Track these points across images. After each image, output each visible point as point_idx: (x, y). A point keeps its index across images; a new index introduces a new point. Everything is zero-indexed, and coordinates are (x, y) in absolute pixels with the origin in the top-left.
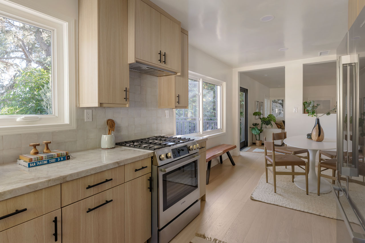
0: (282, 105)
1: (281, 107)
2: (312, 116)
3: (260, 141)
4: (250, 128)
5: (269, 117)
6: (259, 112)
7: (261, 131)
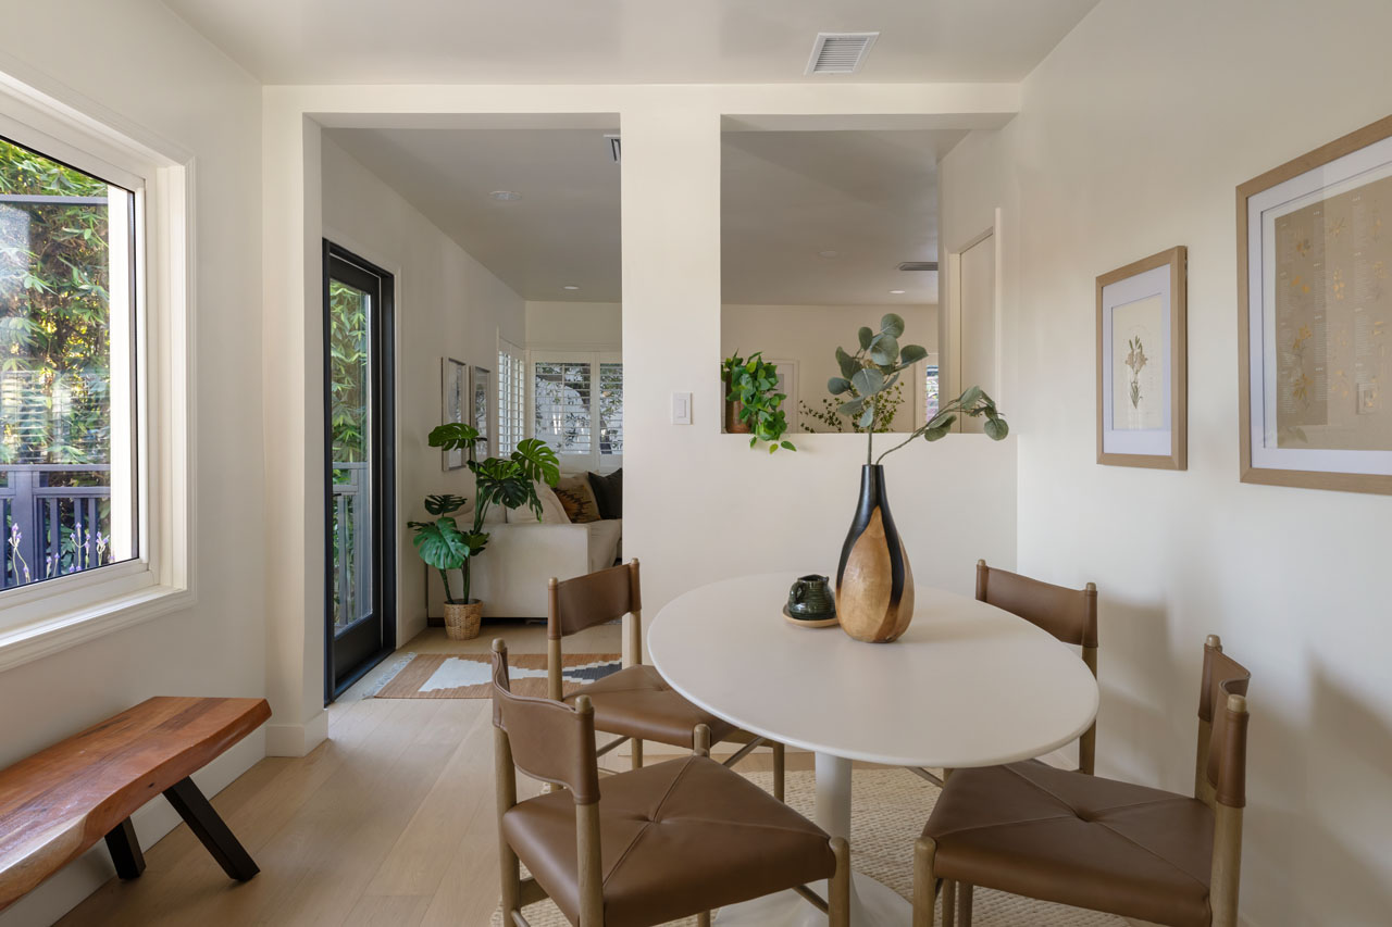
0: (582, 394)
1: (580, 401)
2: (774, 448)
3: (469, 607)
4: (410, 525)
5: (524, 458)
6: (462, 425)
7: (476, 541)
